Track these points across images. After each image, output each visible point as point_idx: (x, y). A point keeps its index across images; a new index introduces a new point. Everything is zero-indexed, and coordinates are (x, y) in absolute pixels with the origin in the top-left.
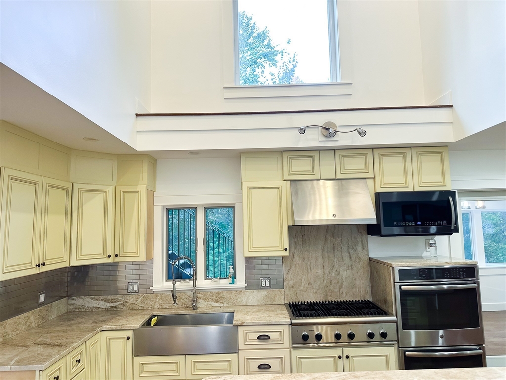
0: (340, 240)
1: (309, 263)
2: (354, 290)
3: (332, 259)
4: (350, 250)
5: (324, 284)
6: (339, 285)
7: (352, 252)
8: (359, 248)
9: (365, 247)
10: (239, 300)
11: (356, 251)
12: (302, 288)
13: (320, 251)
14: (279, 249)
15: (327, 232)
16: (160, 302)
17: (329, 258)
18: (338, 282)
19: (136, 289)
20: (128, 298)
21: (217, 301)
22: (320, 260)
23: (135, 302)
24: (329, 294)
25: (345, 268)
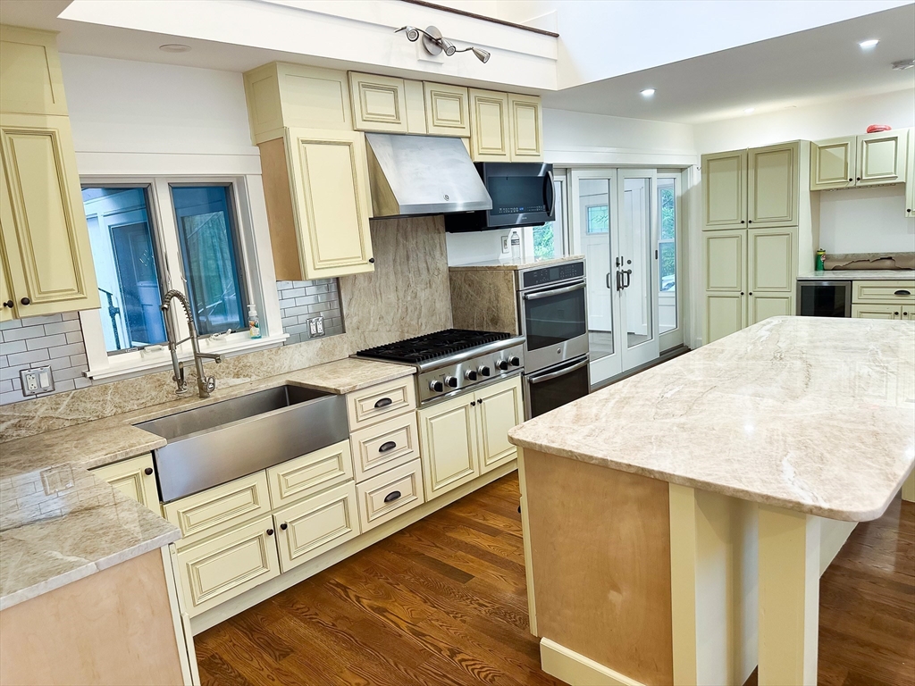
0: (414, 242)
1: (377, 285)
2: (434, 318)
3: (407, 274)
4: (427, 257)
5: (399, 315)
6: (417, 313)
7: (429, 260)
8: (437, 254)
9: (444, 253)
10: (277, 365)
11: (434, 258)
12: (371, 327)
13: (391, 263)
14: (360, 260)
15: (398, 230)
16: (117, 400)
17: (402, 272)
18: (416, 309)
19: (45, 383)
20: (31, 407)
21: (237, 375)
22: (392, 277)
23: (51, 413)
24: (406, 329)
25: (423, 286)
